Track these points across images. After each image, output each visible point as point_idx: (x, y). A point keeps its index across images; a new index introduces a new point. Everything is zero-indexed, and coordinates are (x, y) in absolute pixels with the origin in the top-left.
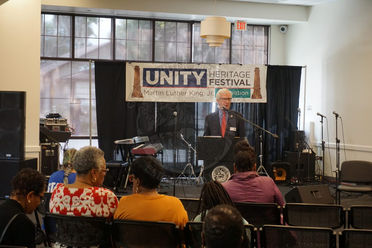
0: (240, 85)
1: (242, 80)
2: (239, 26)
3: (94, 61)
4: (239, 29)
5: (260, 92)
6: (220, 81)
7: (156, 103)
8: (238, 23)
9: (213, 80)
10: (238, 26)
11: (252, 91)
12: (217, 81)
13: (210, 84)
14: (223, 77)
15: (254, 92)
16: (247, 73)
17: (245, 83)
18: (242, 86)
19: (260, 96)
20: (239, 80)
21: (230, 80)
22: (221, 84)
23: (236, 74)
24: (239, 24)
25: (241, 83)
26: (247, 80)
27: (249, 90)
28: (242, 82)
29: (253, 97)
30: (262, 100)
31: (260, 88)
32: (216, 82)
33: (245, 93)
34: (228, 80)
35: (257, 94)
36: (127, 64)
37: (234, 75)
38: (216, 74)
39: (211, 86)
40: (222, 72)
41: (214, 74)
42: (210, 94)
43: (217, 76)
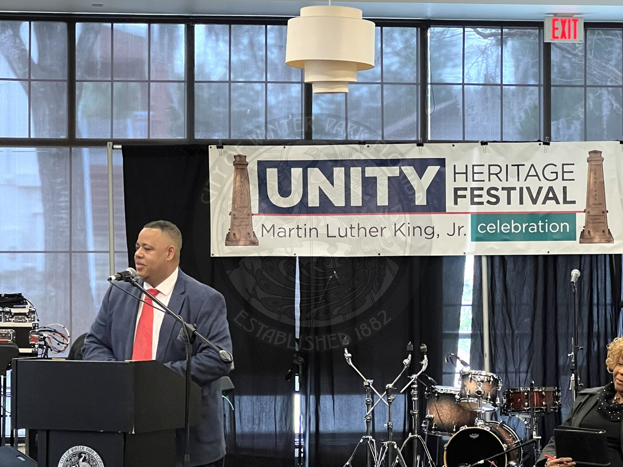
0: (544, 203)
1: (551, 189)
2: (557, 29)
3: (120, 147)
4: (557, 38)
5: (605, 223)
6: (484, 193)
7: (297, 259)
8: (554, 20)
9: (465, 189)
10: (554, 29)
11: (581, 221)
12: (476, 192)
13: (456, 203)
14: (494, 182)
15: (587, 222)
16: (566, 168)
17: (560, 198)
18: (551, 207)
19: (608, 235)
20: (540, 189)
21: (514, 189)
22: (489, 202)
23: (532, 172)
24: (558, 24)
25: (547, 198)
26: (565, 188)
27: (570, 217)
28: (551, 196)
29: (585, 238)
30: (614, 247)
31: (605, 212)
32: (473, 196)
33: (560, 227)
34: (509, 190)
35: (596, 230)
36: (213, 151)
37: (528, 175)
38: (474, 173)
39: (457, 209)
40: (490, 166)
41: (466, 173)
42: (457, 230)
43: (476, 177)
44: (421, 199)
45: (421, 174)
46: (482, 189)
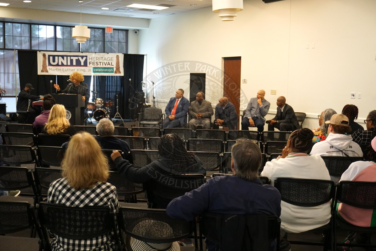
0: (107, 65)
1: (109, 63)
3: (17, 51)
4: (108, 32)
5: (119, 70)
6: (95, 63)
7: (56, 76)
8: (107, 28)
9: (91, 62)
10: (107, 30)
11: (115, 69)
12: (94, 63)
13: (89, 65)
14: (97, 61)
15: (116, 69)
16: (112, 58)
17: (111, 64)
18: (109, 66)
19: (120, 72)
20: (107, 63)
21: (101, 62)
22: (96, 65)
23: (105, 59)
24: (108, 29)
25: (108, 64)
26: (112, 63)
27: (113, 68)
28: (109, 64)
29: (116, 72)
30: (121, 74)
31: (119, 67)
32: (93, 64)
33: (111, 70)
34: (100, 62)
35: (118, 71)
36: (38, 52)
37: (104, 60)
39: (90, 66)
40: (96, 57)
41: (92, 59)
42: (90, 70)
43: (94, 60)
44: (82, 64)
45: (82, 58)
46: (95, 62)
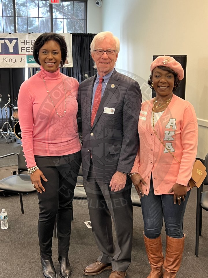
4: (53, 2)
6: (30, 49)
9: (24, 47)
19: (67, 62)
22: (31, 51)
30: (68, 65)
32: (27, 50)
38: (27, 42)
39: (22, 53)
40: (31, 40)
41: (24, 42)
42: (23, 60)
43: (28, 44)
44: (11, 50)
45: (11, 43)
46: (29, 47)
